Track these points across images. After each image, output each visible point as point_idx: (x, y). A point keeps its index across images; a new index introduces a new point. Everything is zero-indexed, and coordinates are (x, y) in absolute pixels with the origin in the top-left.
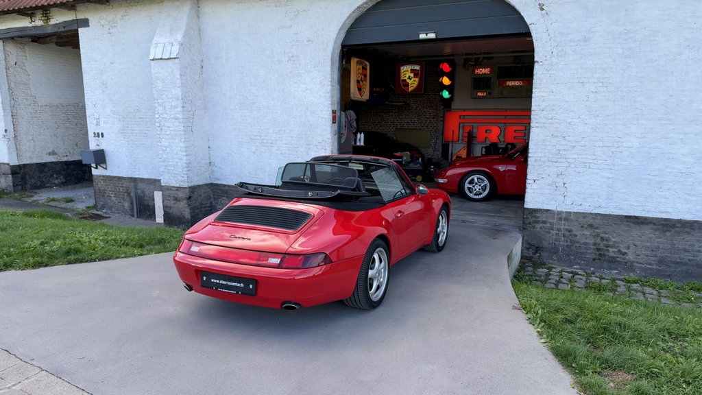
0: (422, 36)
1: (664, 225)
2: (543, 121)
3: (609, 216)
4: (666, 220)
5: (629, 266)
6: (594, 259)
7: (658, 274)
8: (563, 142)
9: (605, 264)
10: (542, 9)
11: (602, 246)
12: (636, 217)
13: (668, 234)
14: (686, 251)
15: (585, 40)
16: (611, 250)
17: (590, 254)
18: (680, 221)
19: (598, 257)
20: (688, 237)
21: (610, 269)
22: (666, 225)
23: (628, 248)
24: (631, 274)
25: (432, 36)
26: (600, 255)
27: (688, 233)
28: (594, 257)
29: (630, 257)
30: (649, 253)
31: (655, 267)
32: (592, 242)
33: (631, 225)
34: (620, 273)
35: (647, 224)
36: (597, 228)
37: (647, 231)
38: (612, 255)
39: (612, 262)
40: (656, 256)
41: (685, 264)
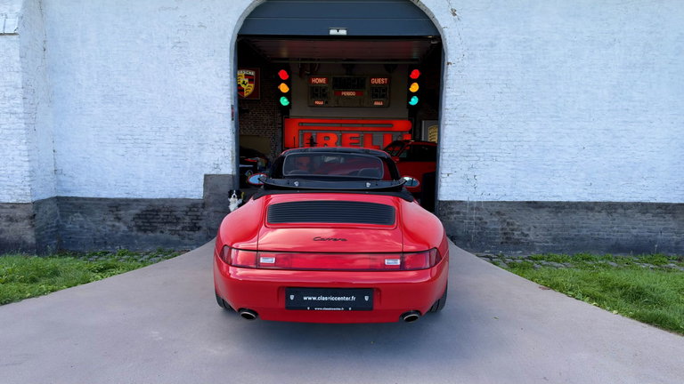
0: (333, 32)
2: (456, 118)
3: (514, 202)
4: (558, 203)
5: (530, 246)
6: (502, 243)
7: (554, 250)
8: (473, 138)
9: (512, 246)
10: (454, 14)
11: (508, 230)
12: (535, 202)
13: (560, 214)
14: (573, 228)
15: (492, 45)
16: (516, 233)
17: (499, 238)
18: (568, 203)
19: (505, 240)
20: (574, 216)
21: (516, 250)
22: (558, 207)
23: (529, 230)
24: (532, 253)
25: (343, 32)
26: (507, 238)
27: (574, 212)
28: (502, 240)
29: (531, 237)
30: (546, 233)
31: (550, 244)
32: (500, 227)
33: (532, 209)
34: (523, 253)
35: (544, 207)
36: (504, 214)
37: (544, 213)
38: (517, 237)
39: (517, 243)
40: (550, 235)
41: (573, 239)
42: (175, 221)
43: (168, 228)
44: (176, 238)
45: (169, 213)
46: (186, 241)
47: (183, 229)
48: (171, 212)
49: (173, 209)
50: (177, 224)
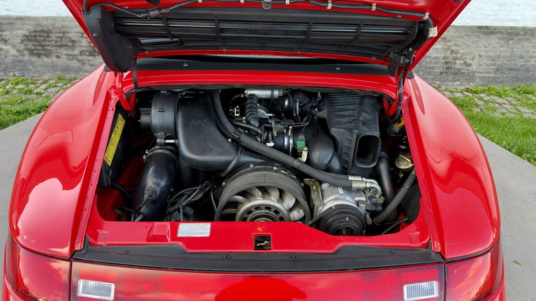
1: (510, 34)
3: (464, 27)
4: (512, 28)
5: (470, 77)
6: (441, 73)
7: (496, 81)
9: (451, 77)
11: (450, 59)
12: (487, 27)
13: (511, 42)
14: (521, 57)
16: (458, 62)
17: (439, 67)
18: (524, 29)
19: (445, 71)
20: (526, 44)
21: (454, 80)
22: (512, 34)
23: (473, 59)
24: (471, 84)
26: (448, 68)
27: (528, 40)
28: (441, 70)
29: (474, 67)
30: (490, 62)
31: (492, 75)
32: (442, 56)
33: (481, 35)
34: (461, 85)
35: (495, 33)
36: (449, 41)
37: (494, 40)
38: (458, 67)
39: (458, 73)
40: (495, 65)
41: (517, 70)
42: (70, 44)
43: (64, 52)
44: (75, 64)
45: (62, 35)
46: (87, 67)
47: (82, 53)
48: (64, 33)
49: (66, 30)
50: (73, 47)
